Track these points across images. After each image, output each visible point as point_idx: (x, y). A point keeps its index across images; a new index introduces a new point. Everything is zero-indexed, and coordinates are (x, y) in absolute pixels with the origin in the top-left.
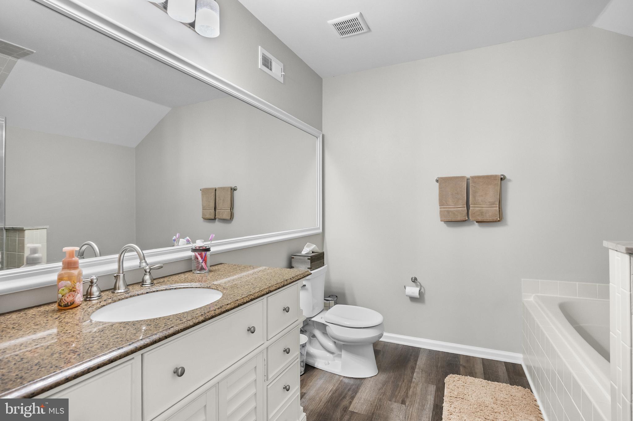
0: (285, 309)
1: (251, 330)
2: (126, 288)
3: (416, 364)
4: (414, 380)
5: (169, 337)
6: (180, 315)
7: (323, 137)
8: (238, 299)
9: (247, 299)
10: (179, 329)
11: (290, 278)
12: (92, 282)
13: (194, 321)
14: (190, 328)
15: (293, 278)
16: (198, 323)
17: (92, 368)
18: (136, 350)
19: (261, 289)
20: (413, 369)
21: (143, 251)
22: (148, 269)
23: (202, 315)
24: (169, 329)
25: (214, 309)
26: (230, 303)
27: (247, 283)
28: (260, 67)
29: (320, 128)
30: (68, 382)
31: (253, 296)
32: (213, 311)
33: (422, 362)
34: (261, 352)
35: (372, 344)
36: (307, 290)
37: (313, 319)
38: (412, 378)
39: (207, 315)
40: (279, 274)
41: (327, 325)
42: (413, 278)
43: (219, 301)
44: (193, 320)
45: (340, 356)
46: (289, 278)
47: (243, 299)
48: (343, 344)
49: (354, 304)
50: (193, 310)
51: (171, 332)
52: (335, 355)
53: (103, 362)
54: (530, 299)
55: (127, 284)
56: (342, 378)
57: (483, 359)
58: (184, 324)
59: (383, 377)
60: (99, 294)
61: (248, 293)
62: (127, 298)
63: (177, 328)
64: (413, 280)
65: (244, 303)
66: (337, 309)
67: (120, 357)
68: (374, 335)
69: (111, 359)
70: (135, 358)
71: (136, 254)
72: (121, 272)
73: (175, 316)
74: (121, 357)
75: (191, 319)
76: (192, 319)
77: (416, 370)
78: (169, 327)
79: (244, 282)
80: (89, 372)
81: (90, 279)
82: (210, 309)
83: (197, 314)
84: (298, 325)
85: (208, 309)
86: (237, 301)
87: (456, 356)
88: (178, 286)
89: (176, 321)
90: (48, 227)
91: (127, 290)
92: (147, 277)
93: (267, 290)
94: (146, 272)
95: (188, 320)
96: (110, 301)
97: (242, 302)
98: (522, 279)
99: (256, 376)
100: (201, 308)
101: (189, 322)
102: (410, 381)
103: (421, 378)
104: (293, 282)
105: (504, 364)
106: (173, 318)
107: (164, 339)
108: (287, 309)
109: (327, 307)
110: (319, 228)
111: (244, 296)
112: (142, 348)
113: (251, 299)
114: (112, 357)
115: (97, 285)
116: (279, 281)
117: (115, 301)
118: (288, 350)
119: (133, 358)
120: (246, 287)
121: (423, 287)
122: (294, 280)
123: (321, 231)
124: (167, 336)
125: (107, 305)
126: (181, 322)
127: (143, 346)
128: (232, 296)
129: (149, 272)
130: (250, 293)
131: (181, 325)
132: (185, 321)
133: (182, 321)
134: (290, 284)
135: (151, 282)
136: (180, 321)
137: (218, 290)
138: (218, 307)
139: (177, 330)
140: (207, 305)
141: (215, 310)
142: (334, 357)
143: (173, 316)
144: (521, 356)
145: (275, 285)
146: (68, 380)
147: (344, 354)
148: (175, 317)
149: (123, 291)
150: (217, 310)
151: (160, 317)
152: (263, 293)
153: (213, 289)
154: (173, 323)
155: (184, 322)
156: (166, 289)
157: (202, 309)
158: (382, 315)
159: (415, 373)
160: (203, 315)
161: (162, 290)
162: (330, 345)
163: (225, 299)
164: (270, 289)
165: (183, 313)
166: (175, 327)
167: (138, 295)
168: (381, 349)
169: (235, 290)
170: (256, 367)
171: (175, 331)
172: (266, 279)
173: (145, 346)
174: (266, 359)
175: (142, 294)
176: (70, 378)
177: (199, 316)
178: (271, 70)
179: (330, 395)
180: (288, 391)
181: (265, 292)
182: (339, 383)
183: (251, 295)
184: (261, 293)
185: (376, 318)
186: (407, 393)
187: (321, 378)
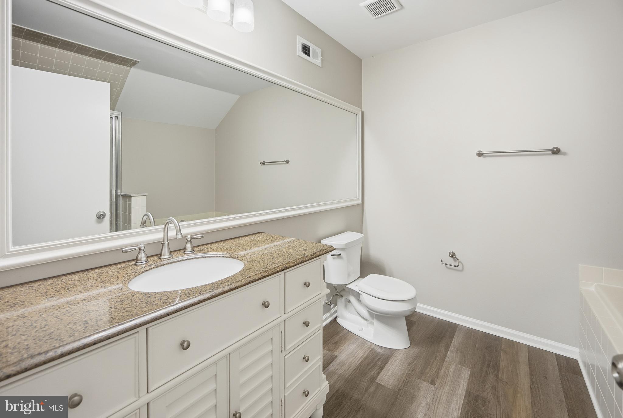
0: (305, 284)
1: (266, 305)
2: (169, 255)
3: (451, 341)
4: (447, 359)
5: (171, 314)
7: (363, 113)
9: (260, 276)
11: (311, 254)
12: (140, 249)
14: (194, 305)
15: (314, 253)
16: (203, 300)
17: (88, 344)
18: (135, 327)
19: (278, 266)
20: (447, 347)
21: (179, 223)
22: (189, 238)
25: (224, 286)
26: (242, 280)
28: (298, 55)
29: (359, 105)
30: (62, 357)
31: (267, 272)
32: (222, 289)
33: (457, 340)
34: (279, 325)
35: (405, 317)
36: (342, 258)
37: (348, 286)
38: (445, 356)
39: (215, 292)
41: (360, 294)
42: (451, 253)
45: (372, 323)
47: (255, 276)
48: (376, 314)
49: (392, 275)
51: (175, 309)
53: (100, 338)
55: (171, 251)
56: (373, 346)
57: (529, 347)
59: (416, 351)
60: (146, 259)
61: (262, 270)
62: (168, 264)
64: (451, 256)
65: (255, 280)
66: (372, 277)
67: (117, 334)
68: (407, 309)
69: (108, 335)
70: (139, 332)
71: (174, 225)
72: (166, 241)
74: (119, 333)
77: (450, 348)
79: (267, 256)
80: (85, 348)
81: (138, 247)
84: (320, 298)
86: (249, 278)
87: (497, 339)
88: (212, 254)
90: (147, 194)
91: (170, 256)
92: (189, 246)
93: (283, 267)
94: (188, 241)
96: (153, 266)
97: (254, 280)
98: (580, 265)
99: (272, 347)
100: (213, 284)
102: (443, 360)
103: (455, 358)
104: (313, 258)
105: (554, 356)
107: (166, 316)
108: (307, 284)
109: (363, 274)
110: (359, 199)
111: (257, 273)
112: (142, 325)
113: (264, 276)
114: (110, 334)
115: (144, 252)
116: (299, 257)
117: (158, 267)
118: (307, 323)
119: (138, 332)
120: (266, 262)
121: (461, 264)
122: (314, 256)
123: (360, 201)
124: (169, 314)
125: (149, 270)
127: (143, 323)
129: (190, 241)
134: (309, 260)
135: (192, 249)
137: (243, 262)
141: (224, 288)
142: (368, 323)
144: (577, 350)
145: (293, 262)
146: (62, 356)
147: (376, 322)
149: (167, 257)
150: (226, 287)
151: (174, 290)
152: (278, 269)
155: (191, 299)
156: (203, 257)
158: (416, 289)
159: (449, 352)
160: (211, 293)
161: (199, 258)
162: (364, 313)
167: (178, 261)
168: (416, 321)
170: (272, 339)
171: (179, 308)
172: (288, 254)
173: (145, 323)
174: (283, 331)
175: (182, 260)
176: (64, 354)
178: (309, 55)
179: (360, 361)
180: (307, 362)
181: (280, 269)
182: (370, 352)
183: (265, 271)
184: (276, 269)
185: (409, 292)
186: (438, 373)
187: (353, 343)
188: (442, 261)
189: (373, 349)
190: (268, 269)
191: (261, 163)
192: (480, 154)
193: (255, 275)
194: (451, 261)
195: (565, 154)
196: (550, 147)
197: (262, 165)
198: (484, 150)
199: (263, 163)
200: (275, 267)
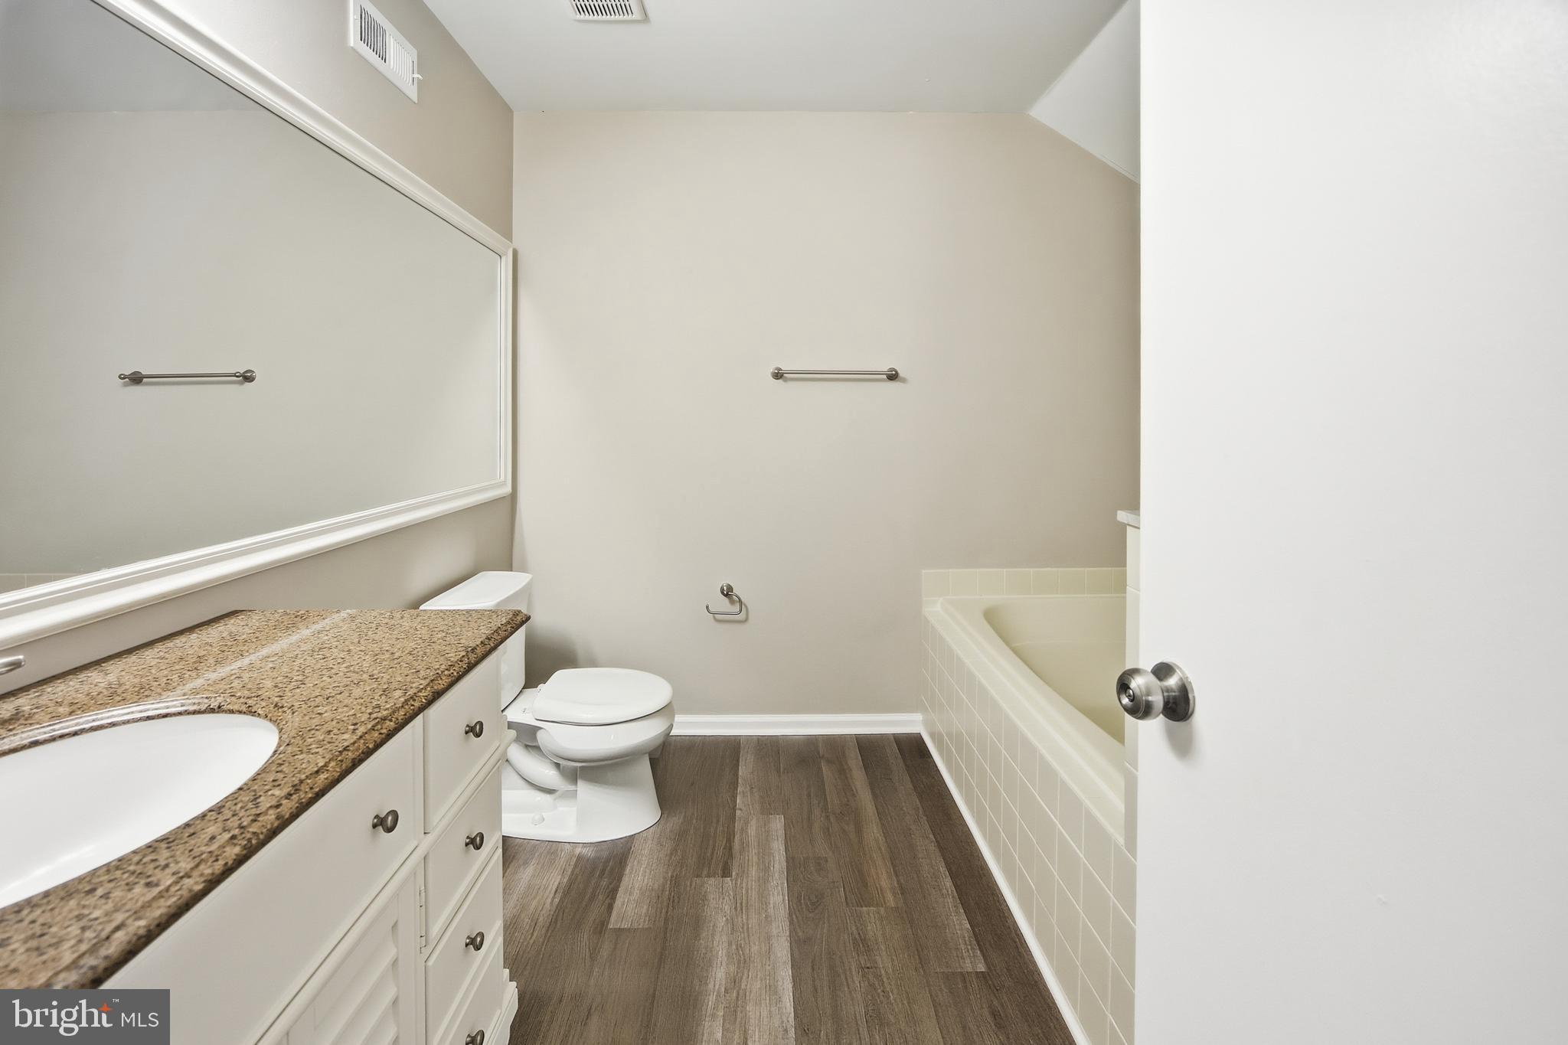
0: (471, 731)
1: (387, 824)
3: (736, 773)
4: (738, 813)
6: (136, 858)
7: (515, 256)
8: (346, 744)
10: (151, 928)
11: (482, 642)
13: (209, 871)
19: (411, 692)
20: (732, 786)
23: (233, 837)
24: (108, 938)
25: (274, 803)
26: (326, 765)
27: (355, 677)
28: (352, 45)
31: (391, 721)
32: (271, 812)
33: (747, 767)
34: (412, 873)
35: (647, 755)
38: (734, 808)
39: (254, 833)
40: (443, 631)
41: (540, 728)
42: (725, 588)
43: (281, 765)
44: (202, 867)
45: (571, 795)
46: (478, 643)
47: (362, 741)
48: (580, 767)
49: (593, 663)
50: (187, 825)
51: (119, 949)
52: (557, 794)
54: (935, 610)
56: (578, 851)
58: (169, 897)
59: (674, 823)
61: (370, 714)
63: (142, 923)
64: (724, 592)
65: (368, 752)
73: (117, 868)
75: (192, 869)
76: (197, 866)
77: (739, 789)
78: (104, 935)
79: (341, 674)
82: (257, 806)
83: (213, 838)
84: (499, 760)
85: (250, 805)
87: (811, 740)
89: (130, 890)
95: (182, 878)
97: (363, 753)
98: (923, 571)
99: (395, 950)
101: (186, 881)
102: (732, 817)
103: (752, 804)
105: (893, 739)
106: (110, 881)
108: (478, 727)
109: (534, 678)
110: (504, 484)
111: (363, 729)
116: (454, 657)
118: (478, 838)
120: (357, 692)
121: (746, 607)
122: (492, 645)
123: (508, 489)
126: (155, 891)
128: (320, 736)
130: (380, 715)
131: (155, 905)
132: (169, 882)
133: (157, 885)
136: (146, 890)
137: (254, 713)
138: (286, 790)
139: (142, 932)
140: (240, 789)
141: (278, 806)
142: (555, 799)
143: (108, 871)
144: (918, 717)
145: (446, 672)
147: (583, 788)
148: (118, 873)
150: (284, 802)
152: (417, 704)
153: (232, 712)
154: (116, 910)
155: (167, 889)
157: (227, 813)
158: (669, 682)
159: (738, 797)
160: (240, 838)
162: (547, 774)
163: (301, 752)
164: (436, 687)
165: (149, 846)
166: (130, 921)
169: (320, 710)
171: (135, 938)
172: (410, 653)
174: (423, 887)
177: (223, 847)
178: (383, 58)
179: (557, 900)
180: (479, 949)
181: (424, 700)
182: (576, 866)
183: (384, 719)
184: (413, 705)
185: (656, 692)
186: (731, 849)
187: (526, 863)
188: (707, 607)
189: (580, 858)
190: (390, 711)
191: (122, 377)
192: (778, 375)
193: (361, 737)
194: (723, 604)
195: (904, 380)
196: (885, 368)
197: (125, 385)
198: (785, 367)
199: (136, 379)
200: (406, 701)
